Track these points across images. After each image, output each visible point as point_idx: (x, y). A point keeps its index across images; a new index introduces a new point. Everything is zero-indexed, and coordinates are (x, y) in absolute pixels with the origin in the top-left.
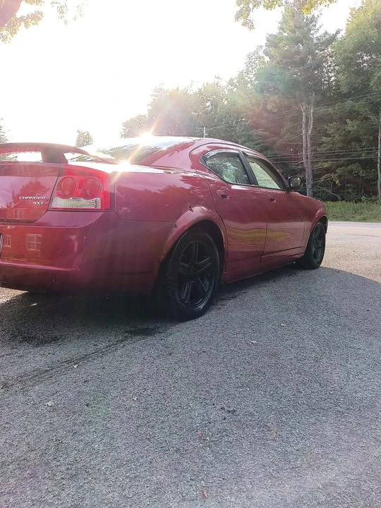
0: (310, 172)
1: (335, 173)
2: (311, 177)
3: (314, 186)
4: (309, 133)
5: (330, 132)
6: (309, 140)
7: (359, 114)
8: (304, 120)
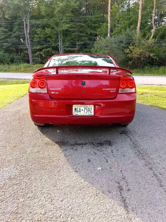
0: (30, 51)
1: (42, 51)
2: (31, 53)
3: (33, 57)
4: (28, 32)
5: (38, 33)
6: (28, 36)
7: (50, 26)
8: (25, 25)
